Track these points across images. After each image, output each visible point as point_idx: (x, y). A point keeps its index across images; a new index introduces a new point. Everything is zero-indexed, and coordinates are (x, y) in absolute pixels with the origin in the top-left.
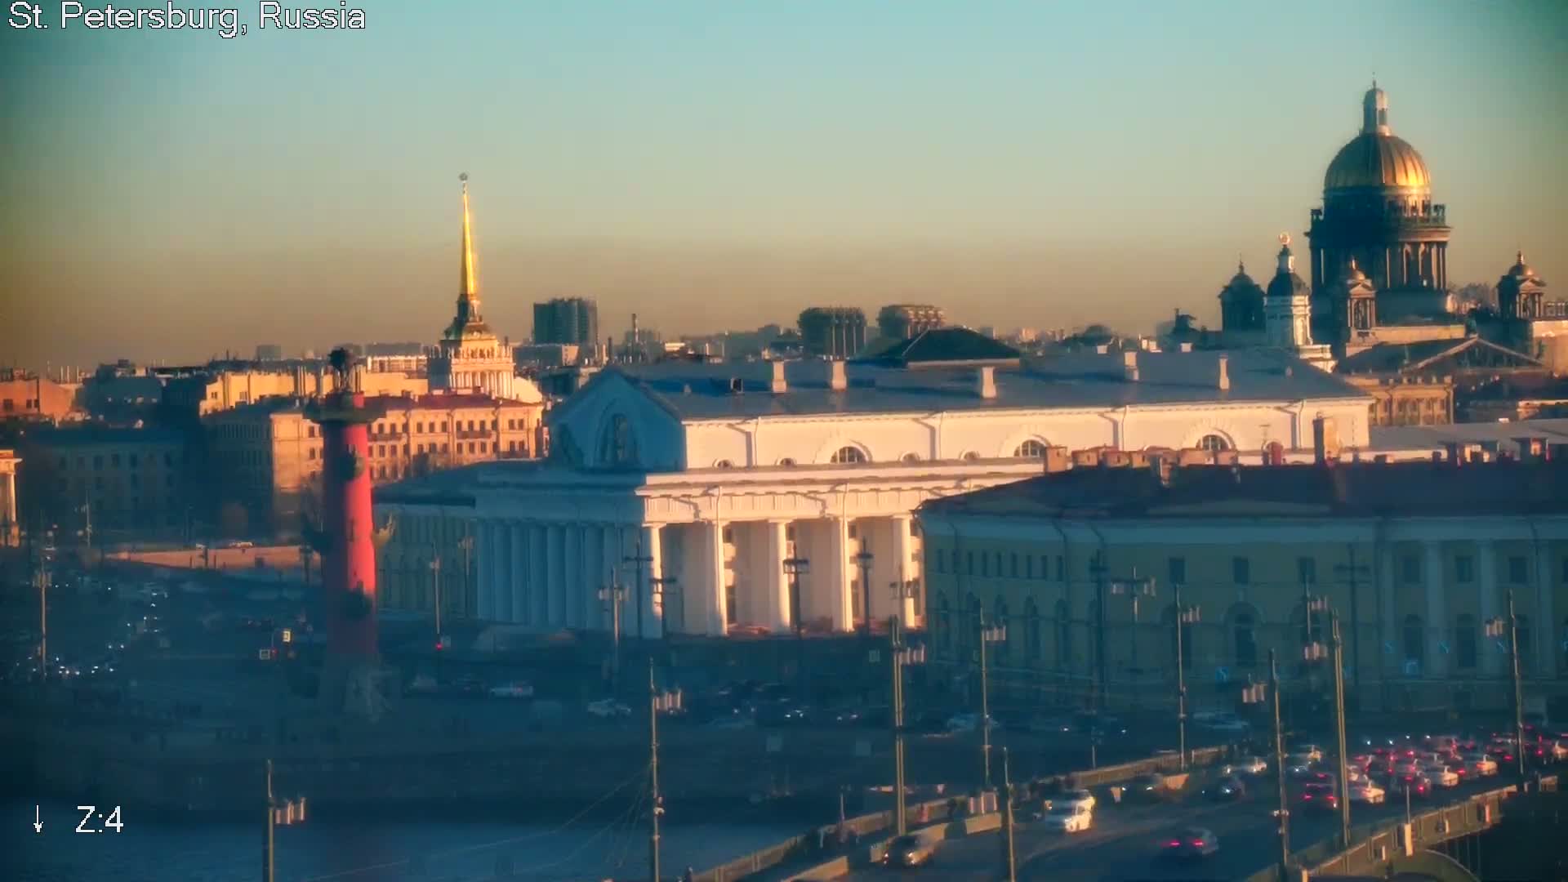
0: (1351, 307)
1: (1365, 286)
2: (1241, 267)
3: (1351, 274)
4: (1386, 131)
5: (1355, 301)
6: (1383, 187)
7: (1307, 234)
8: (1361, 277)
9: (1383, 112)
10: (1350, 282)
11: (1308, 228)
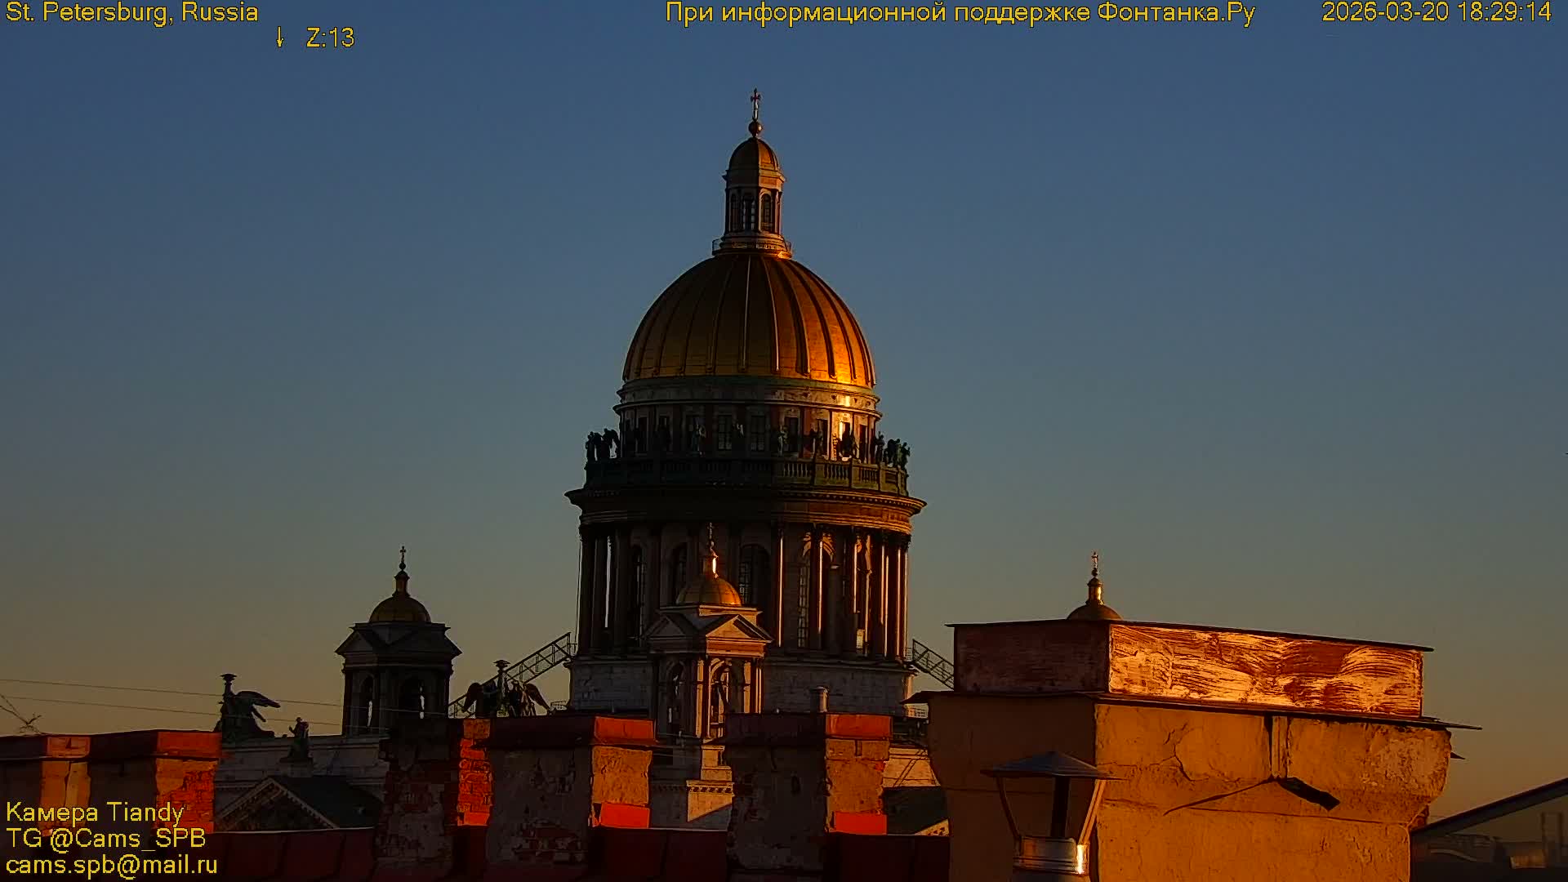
0: (705, 682)
1: (741, 625)
2: (402, 578)
3: (708, 590)
4: (779, 247)
5: (716, 664)
6: (774, 382)
7: (575, 497)
8: (732, 599)
9: (771, 199)
10: (705, 611)
11: (580, 481)
